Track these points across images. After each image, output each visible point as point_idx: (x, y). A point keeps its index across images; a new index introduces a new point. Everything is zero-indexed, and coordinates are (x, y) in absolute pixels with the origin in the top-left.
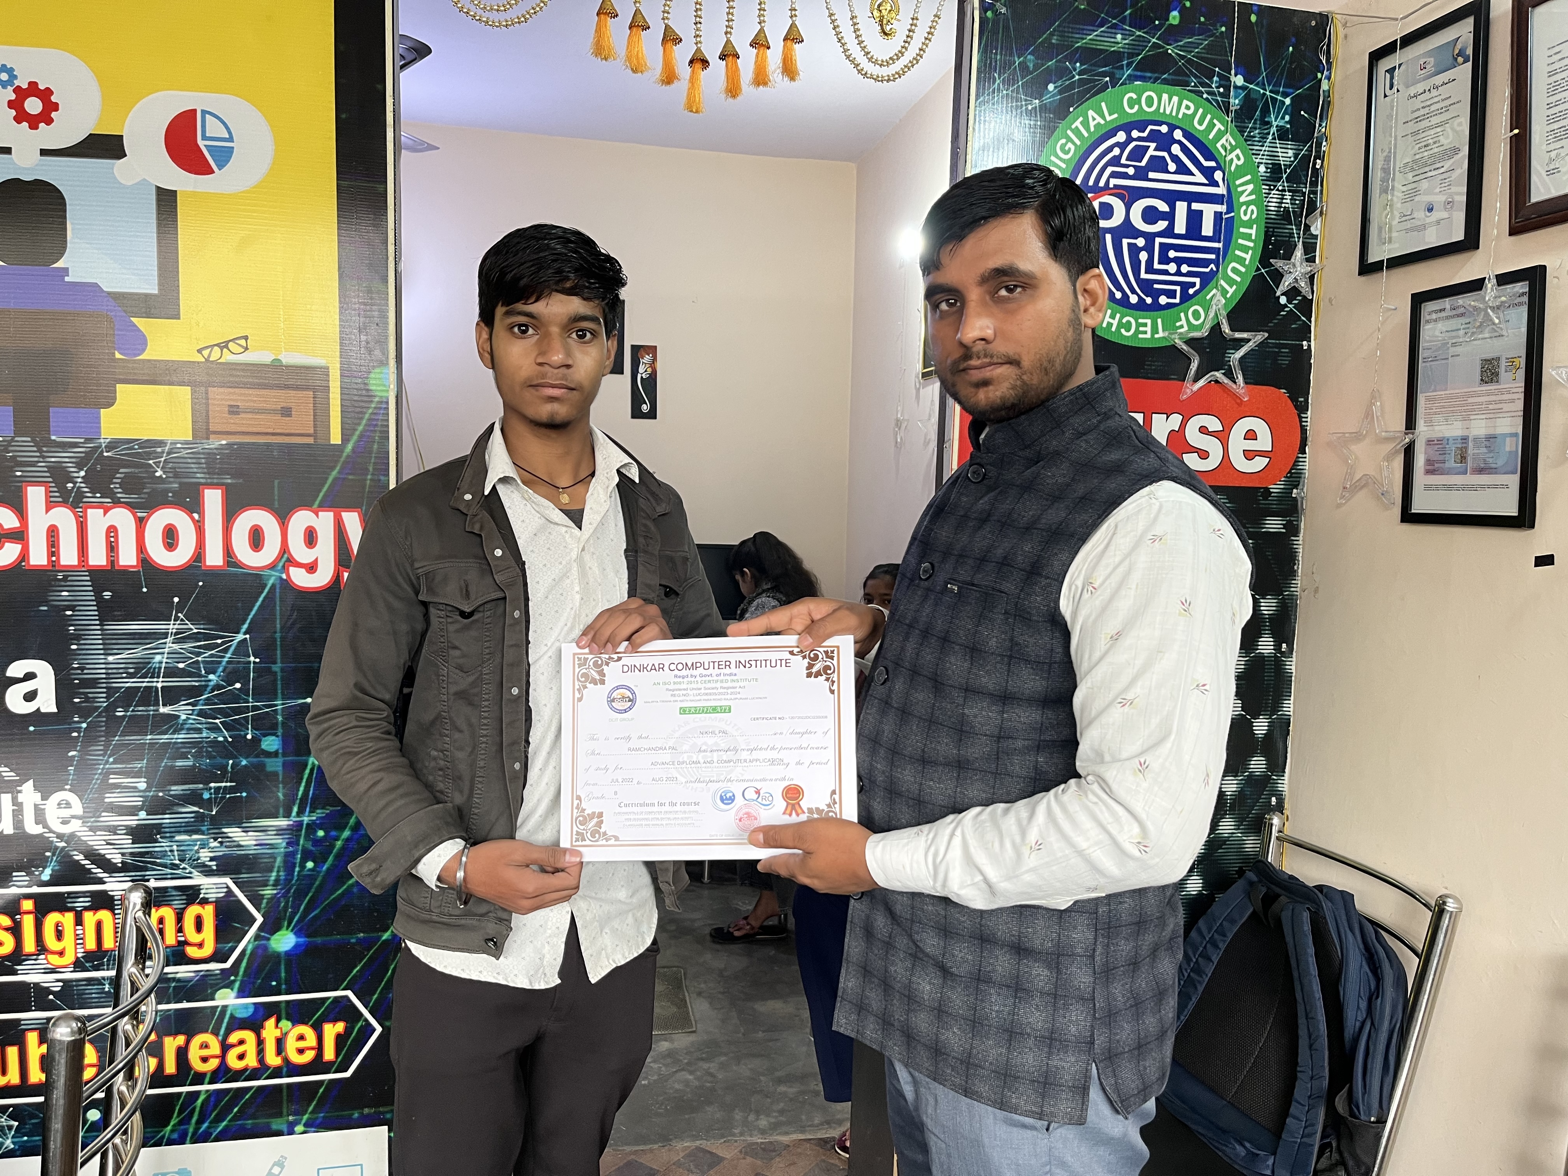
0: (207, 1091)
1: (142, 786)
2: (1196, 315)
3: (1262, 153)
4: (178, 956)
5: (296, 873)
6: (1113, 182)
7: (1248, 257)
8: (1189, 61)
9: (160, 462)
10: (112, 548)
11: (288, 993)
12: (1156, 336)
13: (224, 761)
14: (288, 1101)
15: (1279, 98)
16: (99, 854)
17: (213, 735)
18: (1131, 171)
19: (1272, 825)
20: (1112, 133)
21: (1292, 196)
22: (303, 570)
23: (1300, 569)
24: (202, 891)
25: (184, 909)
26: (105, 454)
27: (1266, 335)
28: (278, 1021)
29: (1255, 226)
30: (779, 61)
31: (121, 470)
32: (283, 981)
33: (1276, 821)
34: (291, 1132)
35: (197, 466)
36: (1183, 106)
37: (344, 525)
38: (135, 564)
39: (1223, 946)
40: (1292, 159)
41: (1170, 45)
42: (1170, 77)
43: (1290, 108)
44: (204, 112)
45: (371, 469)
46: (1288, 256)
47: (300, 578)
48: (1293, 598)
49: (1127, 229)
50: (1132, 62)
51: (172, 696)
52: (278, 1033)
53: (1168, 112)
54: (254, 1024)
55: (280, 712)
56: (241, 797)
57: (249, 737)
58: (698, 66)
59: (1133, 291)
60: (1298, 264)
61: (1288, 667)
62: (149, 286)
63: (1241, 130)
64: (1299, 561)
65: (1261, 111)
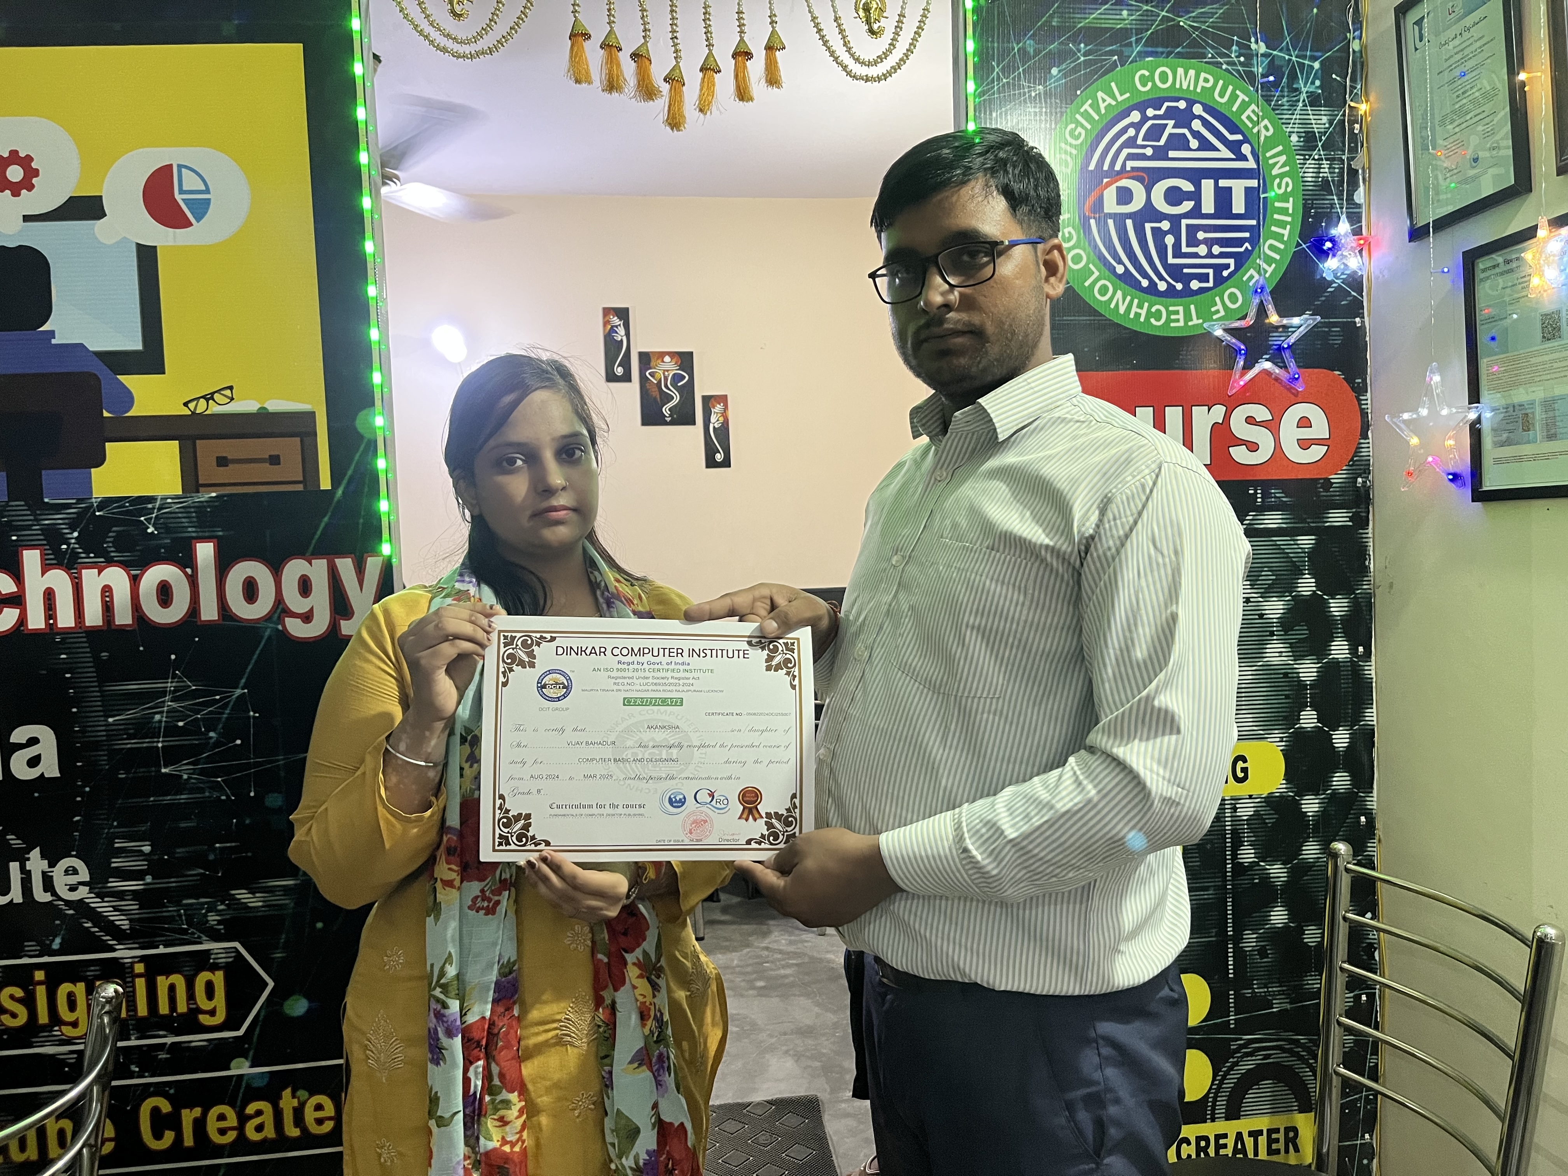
0: (228, 1164)
1: (147, 849)
2: (1233, 298)
3: (1292, 121)
4: (191, 1024)
5: (305, 935)
6: (1130, 164)
7: (1286, 232)
8: (1204, 32)
9: (151, 518)
10: (108, 608)
11: (303, 1061)
13: (228, 821)
15: (1306, 62)
16: (108, 921)
17: (215, 794)
18: (1149, 152)
20: (1126, 113)
21: (1330, 164)
22: (299, 620)
23: (1372, 564)
24: (212, 957)
25: (195, 975)
26: (97, 514)
27: (1319, 318)
28: (295, 1091)
29: (1291, 199)
30: (762, 70)
31: (114, 529)
32: (297, 1049)
35: (187, 520)
36: (1201, 79)
37: (339, 572)
38: (131, 622)
40: (1327, 125)
41: (1181, 17)
42: (1185, 50)
43: (1320, 72)
44: (180, 167)
47: (296, 628)
48: (1367, 597)
49: (1149, 213)
50: (1142, 38)
51: (172, 755)
52: (295, 1103)
53: (1185, 87)
54: (271, 1094)
55: (281, 768)
56: (247, 857)
57: (252, 794)
59: (1161, 278)
61: (1366, 672)
62: (134, 343)
63: (1268, 99)
64: (1369, 555)
65: (1287, 78)
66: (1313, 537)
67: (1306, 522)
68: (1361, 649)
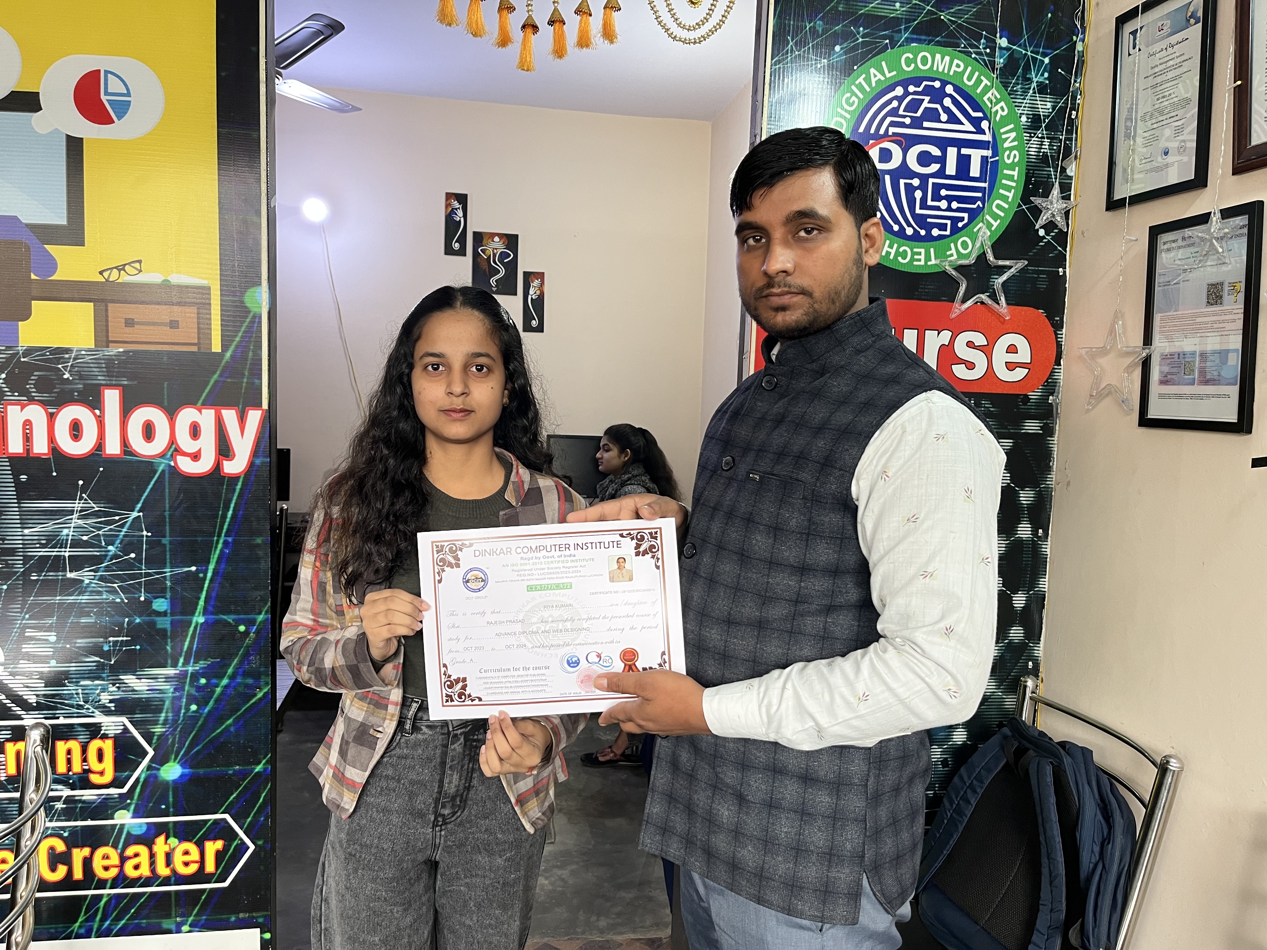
0: (109, 895)
1: (53, 639)
2: (965, 245)
3: (1023, 105)
4: (83, 781)
5: (182, 715)
6: (892, 130)
7: (1011, 195)
8: (960, 26)
9: (67, 366)
10: (28, 438)
11: (175, 815)
12: (929, 263)
13: (121, 619)
14: (176, 906)
15: (1039, 57)
16: (18, 695)
17: (111, 597)
18: (908, 121)
19: (1025, 687)
20: (892, 88)
21: (1050, 142)
22: (189, 459)
23: (1055, 465)
24: (103, 728)
25: (88, 742)
26: (22, 360)
27: (1026, 263)
28: (167, 838)
29: (1017, 169)
30: (600, 26)
31: (35, 373)
32: (171, 806)
33: (1030, 683)
34: (179, 931)
35: (98, 370)
36: (954, 64)
37: (223, 420)
38: (46, 452)
39: (980, 791)
40: (1051, 110)
41: (943, 12)
42: (943, 40)
43: (1049, 66)
44: (106, 72)
45: (246, 373)
46: (1046, 195)
47: (186, 466)
48: (1049, 491)
49: (904, 171)
50: (909, 27)
51: (77, 563)
52: (167, 848)
53: (940, 70)
54: (147, 840)
55: (168, 578)
56: (135, 649)
57: (142, 599)
58: (529, 30)
59: (909, 225)
60: (1055, 201)
61: (1043, 550)
62: (60, 218)
63: (1005, 85)
64: (1054, 458)
65: (1023, 69)
66: (1011, 441)
67: (1007, 429)
68: (1040, 531)
